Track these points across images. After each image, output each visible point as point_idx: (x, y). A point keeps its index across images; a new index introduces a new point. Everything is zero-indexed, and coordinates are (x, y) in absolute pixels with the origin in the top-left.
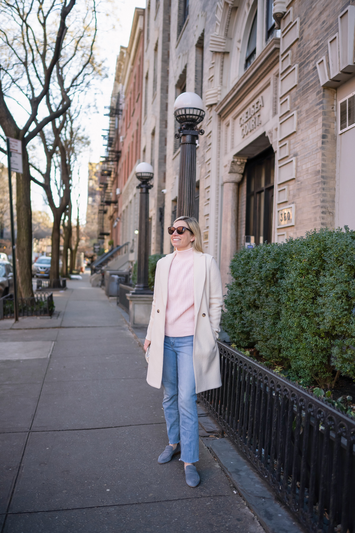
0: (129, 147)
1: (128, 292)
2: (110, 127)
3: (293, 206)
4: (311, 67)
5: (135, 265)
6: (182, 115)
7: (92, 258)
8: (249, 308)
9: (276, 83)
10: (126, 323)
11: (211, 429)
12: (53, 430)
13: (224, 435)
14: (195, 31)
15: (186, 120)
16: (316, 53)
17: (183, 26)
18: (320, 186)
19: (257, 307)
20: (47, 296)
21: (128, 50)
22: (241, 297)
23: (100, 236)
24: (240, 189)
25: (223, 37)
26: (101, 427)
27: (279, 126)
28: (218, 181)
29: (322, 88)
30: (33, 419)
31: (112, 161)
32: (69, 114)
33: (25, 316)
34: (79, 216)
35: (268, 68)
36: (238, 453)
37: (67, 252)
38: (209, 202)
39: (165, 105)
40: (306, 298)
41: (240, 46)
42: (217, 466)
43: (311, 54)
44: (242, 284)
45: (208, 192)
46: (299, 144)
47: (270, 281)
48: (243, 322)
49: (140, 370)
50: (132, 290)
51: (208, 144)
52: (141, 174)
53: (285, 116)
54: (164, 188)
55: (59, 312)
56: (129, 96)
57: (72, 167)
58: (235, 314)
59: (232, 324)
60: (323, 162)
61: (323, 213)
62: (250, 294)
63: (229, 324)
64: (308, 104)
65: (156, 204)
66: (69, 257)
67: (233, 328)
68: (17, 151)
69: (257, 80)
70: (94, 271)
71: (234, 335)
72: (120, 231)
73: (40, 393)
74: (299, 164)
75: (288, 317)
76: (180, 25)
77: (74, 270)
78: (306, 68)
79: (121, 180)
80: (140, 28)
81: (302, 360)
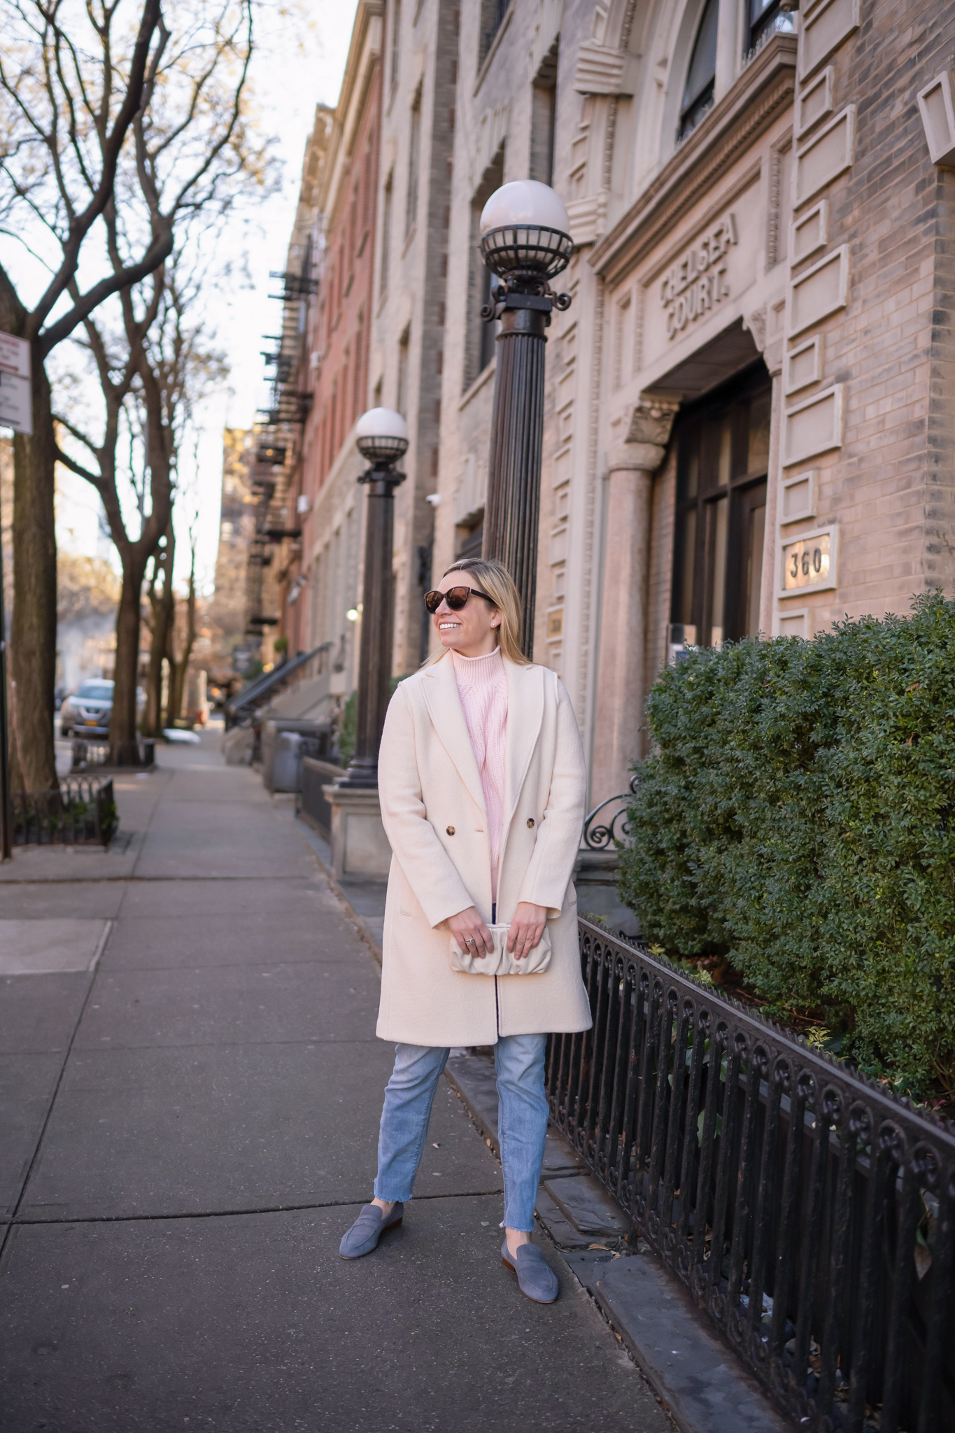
0: (335, 383)
1: (329, 781)
2: (284, 327)
3: (833, 529)
4: (898, 109)
5: (349, 705)
6: (506, 248)
7: (227, 686)
8: (709, 836)
9: (779, 172)
10: (322, 869)
11: (594, 1221)
12: (87, 1216)
13: (639, 1245)
14: (533, 42)
15: (518, 264)
16: (917, 67)
17: (494, 35)
18: (925, 467)
19: (736, 835)
20: (96, 787)
21: (339, 115)
22: (683, 803)
23: (251, 627)
24: (658, 490)
25: (615, 52)
26: (244, 1209)
27: (789, 295)
28: (593, 465)
29: (935, 172)
30: (28, 1177)
31: (289, 421)
32: (172, 290)
33: (31, 845)
34: (195, 571)
35: (754, 129)
36: (689, 1316)
37: (159, 668)
38: (566, 525)
39: (438, 261)
40: (920, 808)
41: (664, 76)
42: (626, 1362)
43: (899, 70)
44: (688, 761)
45: (565, 496)
46: (855, 344)
47: (785, 753)
48: (689, 878)
49: (363, 1013)
50: (340, 775)
51: (566, 360)
52: (373, 442)
53: (809, 262)
54: (434, 491)
55: (132, 835)
56: (339, 241)
57: (178, 435)
58: (660, 852)
59: (652, 885)
60: (934, 396)
61: (931, 548)
62: (713, 792)
63: (641, 885)
64: (887, 222)
65: (410, 536)
66: (165, 684)
67: (651, 896)
68: (16, 369)
69: (720, 166)
70: (232, 721)
71: (657, 918)
72: (307, 613)
73: (58, 1086)
74: (854, 404)
75: (851, 869)
76: (488, 31)
77: (179, 718)
78: (882, 115)
79: (311, 473)
80: (372, 49)
81: (900, 1011)
